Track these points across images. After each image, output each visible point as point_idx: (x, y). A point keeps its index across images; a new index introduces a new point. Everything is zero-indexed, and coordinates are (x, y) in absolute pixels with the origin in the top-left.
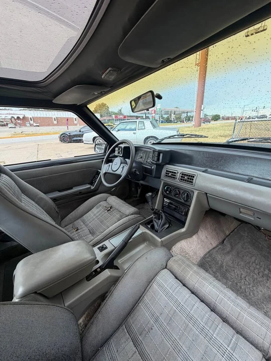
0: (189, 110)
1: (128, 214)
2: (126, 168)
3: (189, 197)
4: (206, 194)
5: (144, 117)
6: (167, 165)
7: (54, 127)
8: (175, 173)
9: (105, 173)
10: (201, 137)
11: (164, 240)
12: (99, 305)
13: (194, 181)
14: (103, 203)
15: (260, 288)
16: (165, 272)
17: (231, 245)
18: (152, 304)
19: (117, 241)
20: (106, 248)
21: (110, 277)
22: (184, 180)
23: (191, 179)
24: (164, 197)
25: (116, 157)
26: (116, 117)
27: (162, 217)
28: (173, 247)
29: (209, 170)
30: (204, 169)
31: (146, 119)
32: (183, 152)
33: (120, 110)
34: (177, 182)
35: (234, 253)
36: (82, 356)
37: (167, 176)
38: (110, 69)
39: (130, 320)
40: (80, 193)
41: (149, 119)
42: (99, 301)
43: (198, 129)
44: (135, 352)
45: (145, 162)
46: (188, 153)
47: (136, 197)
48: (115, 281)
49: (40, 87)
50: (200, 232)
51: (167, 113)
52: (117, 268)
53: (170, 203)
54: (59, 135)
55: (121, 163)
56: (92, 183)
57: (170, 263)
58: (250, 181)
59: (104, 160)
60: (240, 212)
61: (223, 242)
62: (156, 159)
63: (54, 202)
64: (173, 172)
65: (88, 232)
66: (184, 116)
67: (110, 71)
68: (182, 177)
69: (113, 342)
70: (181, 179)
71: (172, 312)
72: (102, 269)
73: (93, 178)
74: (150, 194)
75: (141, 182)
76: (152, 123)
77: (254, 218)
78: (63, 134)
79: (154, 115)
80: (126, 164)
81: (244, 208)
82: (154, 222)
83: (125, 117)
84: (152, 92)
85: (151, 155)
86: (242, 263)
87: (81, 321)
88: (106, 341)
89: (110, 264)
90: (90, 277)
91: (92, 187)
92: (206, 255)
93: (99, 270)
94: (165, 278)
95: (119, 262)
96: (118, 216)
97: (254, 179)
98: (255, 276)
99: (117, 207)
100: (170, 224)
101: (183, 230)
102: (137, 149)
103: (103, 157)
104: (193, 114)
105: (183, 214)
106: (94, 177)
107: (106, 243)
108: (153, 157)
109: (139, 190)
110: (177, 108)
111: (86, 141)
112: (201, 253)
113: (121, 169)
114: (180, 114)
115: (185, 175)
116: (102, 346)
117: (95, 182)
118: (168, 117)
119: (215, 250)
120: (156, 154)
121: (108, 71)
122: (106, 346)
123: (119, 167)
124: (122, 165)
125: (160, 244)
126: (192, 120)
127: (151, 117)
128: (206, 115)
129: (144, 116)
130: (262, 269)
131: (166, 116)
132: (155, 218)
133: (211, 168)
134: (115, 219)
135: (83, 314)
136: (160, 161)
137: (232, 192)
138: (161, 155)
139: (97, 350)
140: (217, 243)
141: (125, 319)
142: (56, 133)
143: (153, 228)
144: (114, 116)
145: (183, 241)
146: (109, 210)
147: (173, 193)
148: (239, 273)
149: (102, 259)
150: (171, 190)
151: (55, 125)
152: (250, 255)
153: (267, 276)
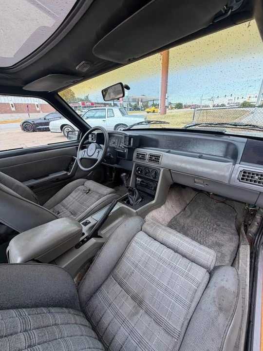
0: (154, 98)
1: (106, 194)
2: (101, 153)
3: (157, 174)
4: (170, 170)
5: (113, 105)
6: (138, 149)
7: (13, 114)
8: (144, 155)
9: (81, 159)
10: (164, 123)
11: (139, 211)
12: (88, 267)
13: (160, 161)
14: (81, 187)
15: (211, 238)
16: (141, 234)
17: (190, 210)
18: (132, 257)
19: (98, 216)
20: (90, 222)
21: (95, 243)
22: (152, 160)
23: (157, 159)
24: (137, 176)
25: (90, 143)
26: (83, 104)
27: (136, 193)
28: (146, 216)
29: (172, 151)
30: (167, 150)
31: (114, 106)
32: (150, 136)
33: (87, 97)
34: (147, 163)
35: (193, 216)
36: (80, 301)
37: (138, 158)
38: (83, 62)
39: (116, 271)
40: (57, 179)
41: (118, 106)
42: (88, 264)
43: (163, 116)
44: (122, 290)
45: (118, 147)
46: (154, 137)
47: (111, 180)
48: (100, 246)
49: (10, 73)
50: (166, 203)
51: (134, 100)
52: (101, 237)
53: (142, 181)
54: (21, 123)
55: (96, 148)
56: (68, 170)
57: (145, 226)
58: (200, 157)
60: (195, 182)
61: (185, 209)
62: (127, 143)
63: (32, 190)
64: (142, 154)
65: (70, 214)
66: (150, 103)
68: (150, 158)
69: (103, 288)
70: (150, 160)
71: (147, 258)
72: (88, 238)
73: (69, 165)
74: (124, 174)
75: (115, 166)
76: (120, 111)
77: (204, 185)
78: (24, 122)
79: (122, 102)
80: (101, 148)
81: (198, 178)
82: (129, 198)
83: (92, 104)
84: (121, 84)
85: (123, 140)
86: (199, 223)
87: (75, 280)
88: (98, 289)
89: (95, 234)
90: (78, 246)
91: (68, 173)
92: (172, 219)
93: (85, 239)
94: (141, 237)
95: (102, 232)
96: (97, 196)
97: (204, 155)
98: (207, 231)
99: (95, 190)
100: (142, 198)
101: (154, 202)
102: (111, 135)
103: (77, 144)
104: (159, 102)
105: (153, 189)
106: (70, 163)
107: (89, 219)
108: (125, 141)
110: (143, 95)
111: (53, 129)
112: (169, 219)
113: (96, 154)
114: (147, 102)
115: (153, 156)
116: (95, 293)
117: (72, 168)
118: (136, 104)
119: (178, 216)
120: (128, 138)
121: (82, 63)
122: (99, 292)
123: (94, 152)
124: (97, 150)
125: (135, 214)
126: (158, 108)
127: (119, 104)
128: (170, 104)
130: (212, 225)
131: (133, 104)
132: (130, 194)
133: (173, 149)
134: (94, 200)
135: (76, 275)
136: (132, 145)
137: (188, 167)
138: (132, 139)
139: (91, 296)
140: (180, 210)
141: (112, 271)
142: (16, 121)
143: (128, 203)
144: (80, 103)
145: (154, 211)
146: (88, 193)
147: (144, 173)
148: (196, 230)
149: (87, 231)
150: (142, 170)
151: (14, 112)
152: (204, 217)
153: (215, 229)
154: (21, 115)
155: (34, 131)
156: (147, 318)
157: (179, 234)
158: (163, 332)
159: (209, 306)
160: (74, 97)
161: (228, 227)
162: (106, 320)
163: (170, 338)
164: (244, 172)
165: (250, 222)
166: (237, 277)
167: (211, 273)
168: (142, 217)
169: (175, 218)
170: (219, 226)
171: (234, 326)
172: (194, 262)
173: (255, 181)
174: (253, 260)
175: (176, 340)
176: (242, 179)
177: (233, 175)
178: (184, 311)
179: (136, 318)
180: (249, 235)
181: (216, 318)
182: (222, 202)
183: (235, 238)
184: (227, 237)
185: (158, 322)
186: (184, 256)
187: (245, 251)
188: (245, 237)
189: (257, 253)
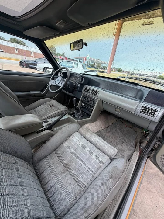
0: (106, 62)
1: (62, 109)
2: (64, 83)
3: (94, 103)
4: (102, 101)
6: (86, 85)
9: (51, 85)
11: (79, 122)
13: (98, 94)
14: (48, 103)
15: (119, 146)
16: (77, 133)
17: (110, 129)
18: (69, 144)
19: (54, 119)
20: (48, 122)
21: (49, 133)
23: (96, 93)
24: (83, 102)
26: (60, 57)
27: (80, 112)
28: (83, 126)
29: (106, 90)
30: (104, 89)
31: (79, 62)
32: (95, 80)
33: (64, 53)
34: (90, 94)
35: (111, 133)
36: (33, 161)
37: (85, 91)
38: (61, 21)
39: (58, 150)
40: (35, 95)
41: (81, 62)
44: (59, 160)
45: (75, 83)
46: (97, 81)
47: (67, 104)
48: (51, 136)
49: (17, 21)
50: (97, 121)
52: (53, 131)
53: (85, 106)
54: (19, 61)
55: (61, 80)
56: (42, 91)
57: (80, 130)
58: (121, 96)
59: (51, 78)
60: (116, 111)
61: (107, 127)
62: (80, 80)
64: (88, 89)
66: (102, 65)
67: (61, 22)
68: (92, 92)
69: (48, 157)
70: (92, 93)
71: (77, 146)
72: (45, 129)
73: (43, 88)
74: (75, 99)
75: (71, 94)
76: (82, 66)
77: (120, 113)
78: (22, 61)
79: (84, 61)
80: (64, 81)
81: (118, 108)
82: (75, 114)
83: (66, 59)
84: (82, 40)
85: (78, 79)
86: (114, 137)
87: (33, 151)
88: (45, 157)
89: (50, 127)
90: (38, 132)
91: (42, 93)
92: (98, 131)
93: (44, 130)
94: (77, 135)
95: (54, 129)
96: (56, 109)
97: (124, 95)
98: (118, 142)
99: (56, 106)
100: (83, 115)
101: (89, 119)
102: (71, 74)
103: (50, 77)
104: (107, 66)
105: (90, 111)
107: (49, 120)
109: (70, 100)
110: (99, 59)
111: (38, 68)
112: (96, 131)
113: (61, 83)
114: (100, 64)
115: (94, 91)
116: (43, 159)
117: (44, 90)
119: (103, 130)
121: (60, 21)
122: (45, 159)
123: (59, 82)
125: (76, 123)
126: (106, 69)
128: (114, 68)
129: (79, 60)
130: (121, 139)
131: (92, 64)
132: (76, 112)
136: (83, 82)
138: (84, 79)
139: (40, 160)
140: (104, 128)
141: (55, 150)
142: (17, 60)
143: (74, 116)
144: (59, 56)
145: (88, 124)
146: (51, 106)
147: (87, 100)
148: (111, 140)
149: (45, 126)
150: (86, 99)
151: (16, 54)
152: (118, 134)
153: (123, 142)
154: (20, 56)
155: (27, 67)
156: (69, 176)
157: (99, 138)
158: (76, 184)
159: (106, 175)
160: (56, 52)
161: (131, 142)
162: (45, 173)
163: (79, 187)
164: (144, 108)
165: (143, 141)
166: (125, 163)
167: (112, 160)
168: (80, 125)
169: (100, 131)
170: (125, 141)
171: (116, 187)
172: (104, 153)
173: (149, 114)
174: (139, 161)
175: (83, 189)
176: (143, 111)
177: (137, 109)
178: (91, 176)
179: (63, 175)
180: (141, 148)
181: (108, 180)
182: (130, 127)
183: (133, 149)
184: (128, 147)
185: (75, 179)
186: (99, 149)
187: (136, 156)
188: (138, 148)
189: (142, 158)
